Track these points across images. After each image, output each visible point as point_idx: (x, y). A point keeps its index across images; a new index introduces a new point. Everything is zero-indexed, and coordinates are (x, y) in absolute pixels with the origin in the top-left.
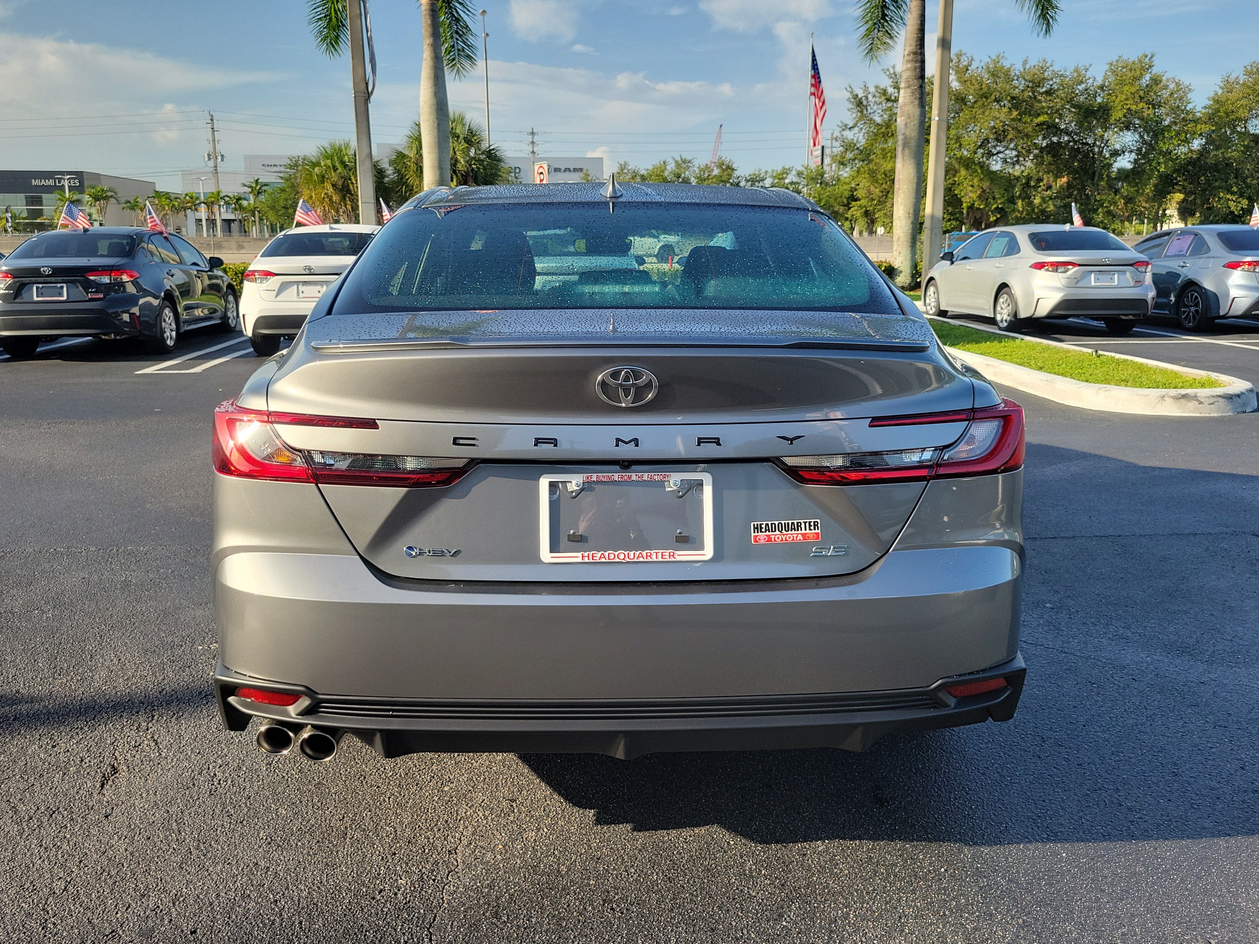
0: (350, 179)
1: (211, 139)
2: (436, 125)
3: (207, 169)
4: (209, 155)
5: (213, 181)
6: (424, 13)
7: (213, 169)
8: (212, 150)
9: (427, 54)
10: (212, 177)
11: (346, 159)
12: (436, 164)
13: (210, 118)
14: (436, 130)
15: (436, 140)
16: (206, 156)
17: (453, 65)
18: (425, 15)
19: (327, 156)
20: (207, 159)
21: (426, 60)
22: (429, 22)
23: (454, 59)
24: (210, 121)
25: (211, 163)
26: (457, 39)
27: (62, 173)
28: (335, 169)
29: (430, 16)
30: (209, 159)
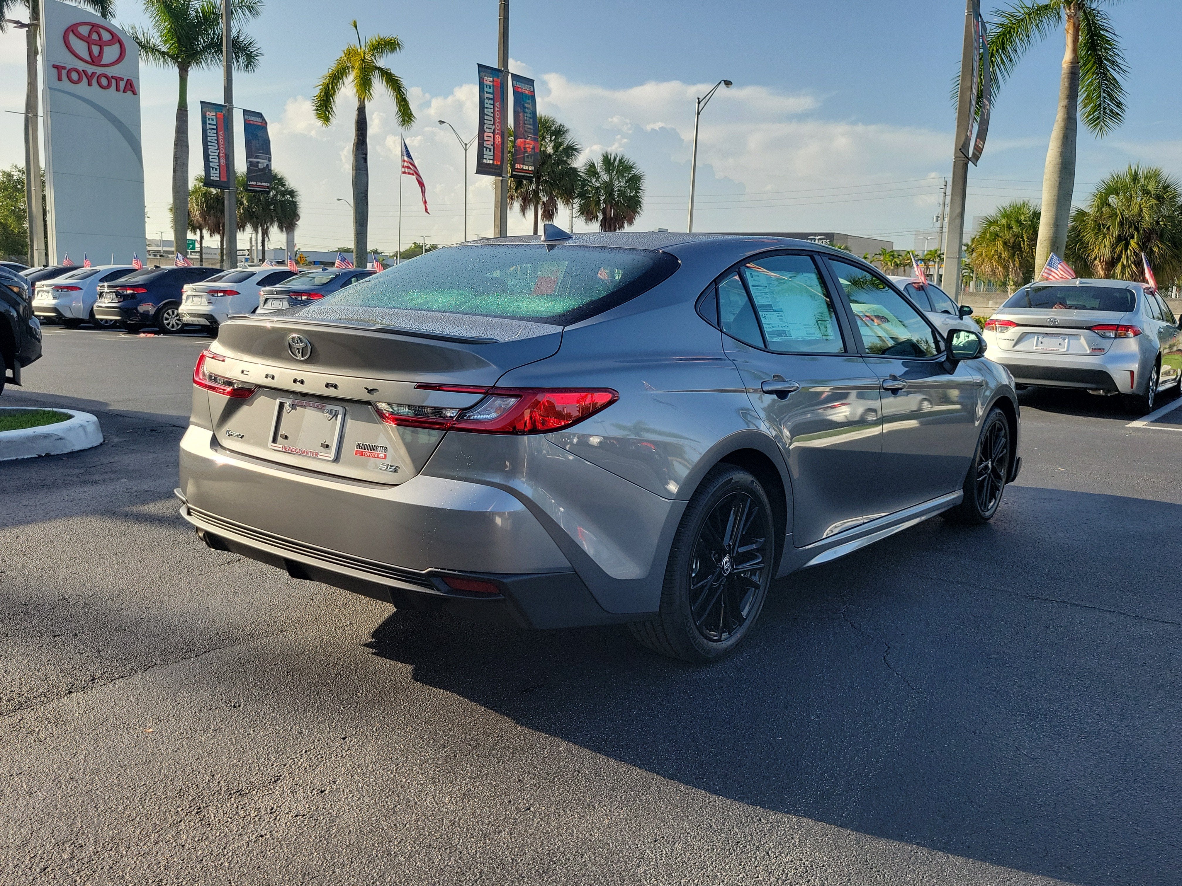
0: (1022, 237)
1: (941, 202)
2: (1057, 184)
3: (934, 230)
4: (938, 217)
5: (937, 241)
6: (1063, 76)
7: (938, 230)
8: (941, 212)
9: (1060, 116)
10: (938, 237)
11: (1023, 218)
12: (1052, 222)
13: (944, 184)
14: (1057, 188)
15: (1056, 198)
16: (935, 218)
17: (1097, 124)
18: (1065, 78)
19: (1006, 215)
20: (935, 220)
21: (1057, 121)
22: (1067, 84)
23: (1099, 118)
24: (943, 187)
25: (938, 224)
26: (1104, 97)
27: (815, 234)
28: (1009, 228)
29: (1068, 78)
30: (937, 220)
